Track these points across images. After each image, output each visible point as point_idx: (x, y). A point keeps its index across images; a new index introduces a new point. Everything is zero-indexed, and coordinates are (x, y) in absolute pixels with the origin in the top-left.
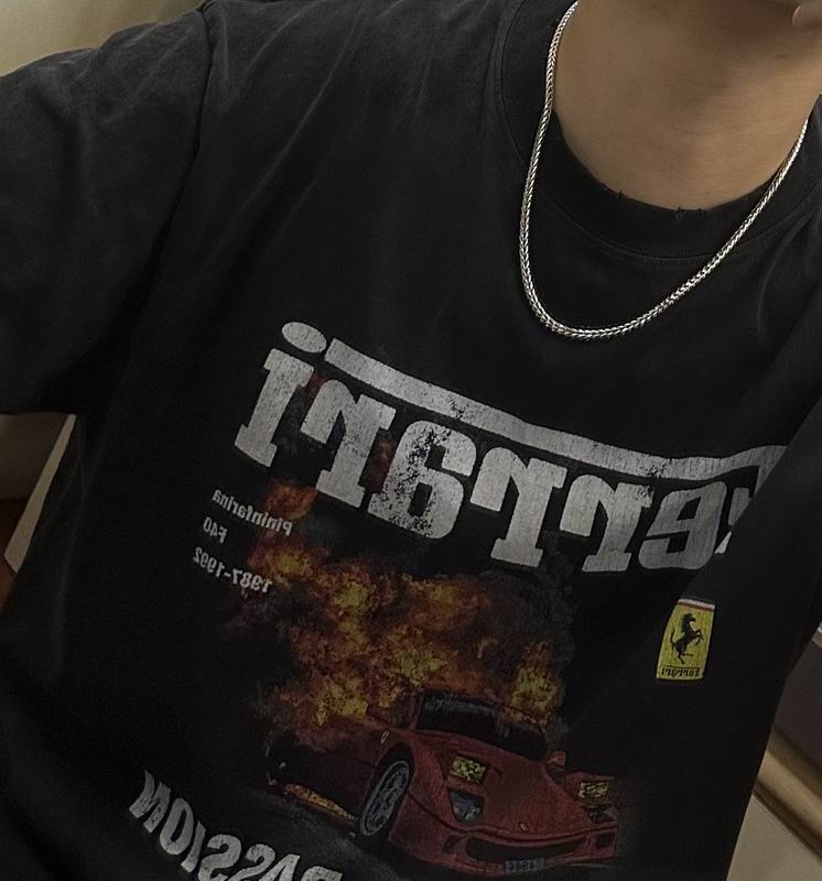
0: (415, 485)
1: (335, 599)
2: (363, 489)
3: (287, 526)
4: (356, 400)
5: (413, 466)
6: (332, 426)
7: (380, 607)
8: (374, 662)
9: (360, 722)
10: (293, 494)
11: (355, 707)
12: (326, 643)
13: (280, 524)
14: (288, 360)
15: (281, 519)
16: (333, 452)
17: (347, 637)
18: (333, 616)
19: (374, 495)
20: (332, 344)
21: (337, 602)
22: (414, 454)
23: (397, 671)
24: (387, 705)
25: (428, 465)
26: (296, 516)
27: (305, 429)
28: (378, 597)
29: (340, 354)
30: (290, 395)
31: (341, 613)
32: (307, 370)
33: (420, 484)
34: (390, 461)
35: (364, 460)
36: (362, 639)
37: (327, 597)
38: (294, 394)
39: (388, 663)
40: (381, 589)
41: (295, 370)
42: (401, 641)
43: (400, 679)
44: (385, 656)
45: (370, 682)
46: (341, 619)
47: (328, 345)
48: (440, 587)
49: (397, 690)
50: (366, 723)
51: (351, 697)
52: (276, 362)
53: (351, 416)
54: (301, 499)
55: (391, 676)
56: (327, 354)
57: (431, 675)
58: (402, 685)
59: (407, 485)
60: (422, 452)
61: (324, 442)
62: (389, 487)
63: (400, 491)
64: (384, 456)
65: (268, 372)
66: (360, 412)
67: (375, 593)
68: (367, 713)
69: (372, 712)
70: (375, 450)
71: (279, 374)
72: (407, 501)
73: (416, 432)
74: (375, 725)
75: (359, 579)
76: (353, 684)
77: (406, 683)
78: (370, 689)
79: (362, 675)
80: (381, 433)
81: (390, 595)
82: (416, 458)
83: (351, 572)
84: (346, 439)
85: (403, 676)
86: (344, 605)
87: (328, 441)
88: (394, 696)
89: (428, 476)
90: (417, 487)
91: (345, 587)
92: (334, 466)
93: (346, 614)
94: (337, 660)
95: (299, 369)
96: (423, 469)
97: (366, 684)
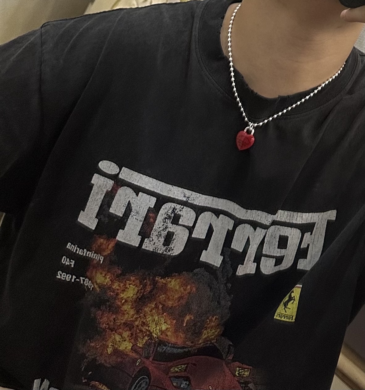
0: (166, 232)
1: (121, 294)
2: (140, 237)
3: (102, 258)
4: (137, 195)
5: (165, 224)
6: (125, 208)
7: (143, 295)
8: (137, 323)
9: (128, 353)
10: (105, 242)
11: (126, 346)
12: (114, 317)
13: (99, 257)
14: (102, 178)
15: (99, 255)
16: (126, 220)
17: (125, 312)
18: (119, 303)
19: (146, 239)
20: (122, 169)
21: (122, 295)
22: (166, 218)
23: (147, 328)
24: (141, 346)
25: (172, 223)
26: (105, 254)
27: (111, 210)
28: (143, 291)
29: (127, 174)
30: (104, 195)
31: (123, 301)
32: (111, 183)
33: (168, 231)
34: (155, 222)
35: (141, 223)
36: (132, 312)
37: (117, 294)
38: (105, 194)
39: (144, 324)
40: (145, 286)
41: (105, 183)
42: (151, 311)
43: (148, 333)
44: (142, 320)
45: (134, 334)
46: (123, 305)
47: (120, 170)
48: (174, 280)
49: (146, 338)
50: (131, 354)
51: (125, 341)
52: (96, 179)
53: (134, 203)
54: (109, 245)
55: (144, 331)
56: (120, 175)
57: (162, 332)
58: (148, 336)
59: (162, 232)
60: (170, 217)
61: (121, 216)
62: (154, 234)
63: (159, 235)
64: (152, 220)
65: (93, 185)
66: (139, 201)
67: (141, 289)
68: (132, 349)
69: (134, 349)
70: (146, 218)
71: (98, 185)
72: (162, 240)
73: (167, 208)
74: (134, 355)
75: (134, 284)
76: (126, 334)
77: (150, 335)
78: (134, 337)
79: (130, 330)
80: (150, 210)
81: (148, 289)
82: (167, 220)
83: (130, 280)
84: (132, 213)
85: (149, 331)
86: (125, 297)
87: (123, 215)
88: (145, 341)
89: (172, 228)
90: (167, 233)
91: (126, 288)
92: (126, 227)
93: (126, 301)
94: (119, 324)
95: (107, 182)
96: (170, 225)
97: (132, 334)
